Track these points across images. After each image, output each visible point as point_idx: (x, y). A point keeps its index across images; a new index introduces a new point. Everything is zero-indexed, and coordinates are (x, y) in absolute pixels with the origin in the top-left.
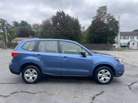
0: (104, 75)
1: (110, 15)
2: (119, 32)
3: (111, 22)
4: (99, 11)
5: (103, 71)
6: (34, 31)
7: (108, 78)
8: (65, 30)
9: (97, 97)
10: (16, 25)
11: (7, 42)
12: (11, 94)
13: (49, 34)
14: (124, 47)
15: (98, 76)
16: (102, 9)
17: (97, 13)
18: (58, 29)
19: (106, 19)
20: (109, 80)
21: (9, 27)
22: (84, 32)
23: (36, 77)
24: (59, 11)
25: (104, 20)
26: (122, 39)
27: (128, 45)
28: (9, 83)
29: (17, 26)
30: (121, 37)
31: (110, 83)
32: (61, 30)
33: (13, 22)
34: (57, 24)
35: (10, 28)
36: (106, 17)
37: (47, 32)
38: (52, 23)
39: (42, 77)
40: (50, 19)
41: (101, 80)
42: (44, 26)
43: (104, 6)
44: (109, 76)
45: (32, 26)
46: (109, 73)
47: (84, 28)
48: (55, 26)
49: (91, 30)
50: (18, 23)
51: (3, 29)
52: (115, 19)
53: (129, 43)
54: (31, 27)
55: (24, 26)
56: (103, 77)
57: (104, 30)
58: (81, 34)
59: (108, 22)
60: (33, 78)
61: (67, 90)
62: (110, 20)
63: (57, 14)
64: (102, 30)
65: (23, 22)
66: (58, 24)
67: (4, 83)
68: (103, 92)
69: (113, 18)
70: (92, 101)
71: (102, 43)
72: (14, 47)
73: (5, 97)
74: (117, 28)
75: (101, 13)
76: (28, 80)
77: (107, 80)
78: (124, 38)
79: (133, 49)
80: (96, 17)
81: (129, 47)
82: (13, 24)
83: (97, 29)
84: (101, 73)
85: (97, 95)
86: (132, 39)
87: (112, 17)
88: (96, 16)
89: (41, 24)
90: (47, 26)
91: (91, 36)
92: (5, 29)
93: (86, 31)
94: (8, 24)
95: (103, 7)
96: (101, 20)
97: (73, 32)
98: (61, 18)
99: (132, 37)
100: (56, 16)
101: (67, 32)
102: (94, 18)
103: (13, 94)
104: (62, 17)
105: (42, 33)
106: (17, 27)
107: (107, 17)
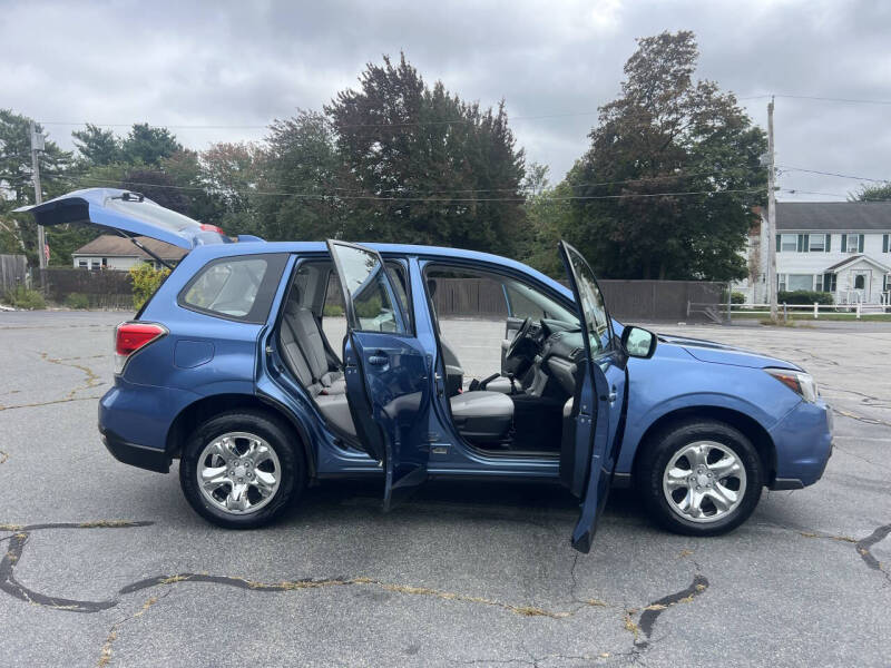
0: (703, 479)
1: (716, 95)
2: (772, 207)
3: (716, 138)
4: (638, 64)
5: (699, 449)
6: (216, 196)
7: (732, 495)
8: (422, 187)
9: (669, 616)
10: (97, 152)
11: (42, 267)
12: (126, 590)
13: (317, 212)
14: (803, 302)
15: (667, 482)
16: (658, 53)
17: (626, 78)
18: (373, 180)
19: (685, 121)
20: (732, 508)
21: (53, 168)
22: (544, 204)
23: (272, 485)
24: (382, 65)
25: (673, 124)
26: (790, 247)
27: (827, 289)
28: (100, 526)
29: (105, 162)
30: (778, 237)
31: (743, 527)
32: (395, 186)
33: (78, 135)
34: (367, 150)
35: (60, 171)
36: (684, 106)
37: (305, 202)
38: (338, 143)
39: (311, 484)
40: (321, 119)
41: (682, 505)
42: (285, 158)
43: (674, 34)
44: (738, 481)
45: (207, 158)
46: (736, 467)
47: (540, 173)
48: (357, 160)
49: (586, 189)
50: (112, 142)
51: (18, 181)
52: (744, 121)
53: (830, 279)
54: (198, 170)
55: (150, 157)
56: (698, 488)
57: (675, 188)
58: (522, 214)
59: (700, 139)
60: (254, 494)
61: (472, 572)
62: (710, 123)
63: (371, 80)
64: (661, 189)
65: (142, 132)
66: (377, 147)
67: (67, 526)
68: (702, 581)
69: (731, 112)
70: (642, 638)
71: (655, 277)
72: (90, 299)
73: (93, 607)
74: (760, 176)
75: (655, 78)
76: (222, 505)
77: (725, 508)
78: (803, 245)
79: (858, 314)
80: (619, 105)
81: (830, 301)
82: (82, 149)
83: (629, 181)
84: (684, 463)
85: (667, 601)
86: (854, 250)
87: (724, 108)
88: (622, 98)
89: (267, 147)
90: (301, 160)
91: (588, 231)
92: (28, 177)
93: (553, 195)
94: (51, 149)
95: (666, 38)
96: (656, 122)
97: (473, 200)
98: (392, 111)
99: (852, 235)
100: (359, 97)
101: (433, 199)
102: (606, 109)
103: (140, 593)
104: (400, 100)
105: (272, 206)
106: (108, 169)
107: (692, 104)
